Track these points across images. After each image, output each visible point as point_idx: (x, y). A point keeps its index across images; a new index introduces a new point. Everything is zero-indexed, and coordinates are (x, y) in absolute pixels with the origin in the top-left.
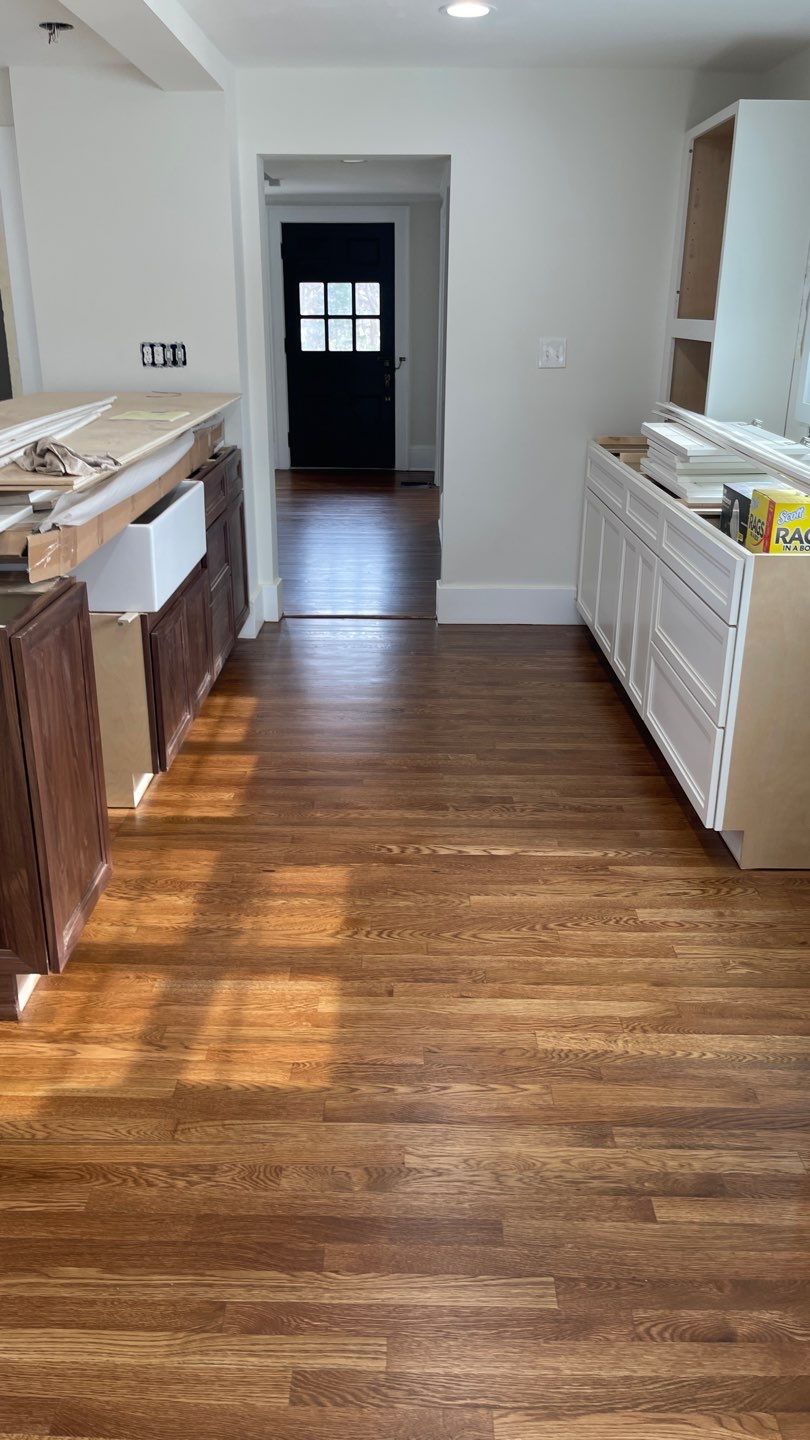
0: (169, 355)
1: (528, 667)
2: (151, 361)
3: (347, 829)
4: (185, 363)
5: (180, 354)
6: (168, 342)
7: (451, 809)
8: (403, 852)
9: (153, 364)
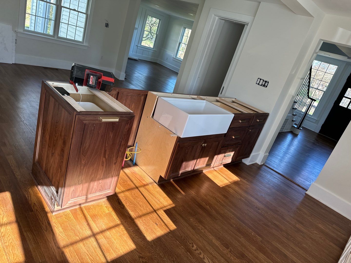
0: (264, 83)
1: (320, 226)
2: (258, 83)
3: (191, 230)
4: (266, 87)
5: (266, 84)
6: (265, 80)
7: (229, 250)
8: (195, 250)
9: (259, 84)
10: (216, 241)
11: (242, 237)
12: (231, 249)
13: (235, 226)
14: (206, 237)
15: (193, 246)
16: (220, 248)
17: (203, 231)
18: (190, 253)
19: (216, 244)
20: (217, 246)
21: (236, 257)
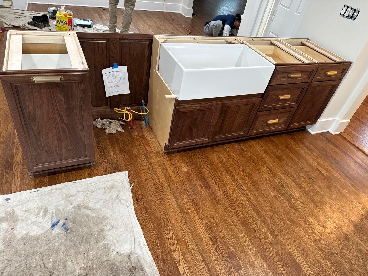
0: (351, 13)
3: (178, 213)
4: (355, 19)
6: (354, 8)
9: (343, 15)
10: (203, 232)
11: (245, 232)
12: (218, 246)
13: (241, 216)
14: (193, 224)
15: (168, 234)
16: (204, 241)
17: (192, 216)
18: (160, 242)
19: (201, 235)
20: (200, 239)
21: (220, 257)
